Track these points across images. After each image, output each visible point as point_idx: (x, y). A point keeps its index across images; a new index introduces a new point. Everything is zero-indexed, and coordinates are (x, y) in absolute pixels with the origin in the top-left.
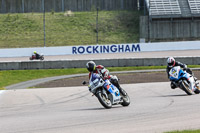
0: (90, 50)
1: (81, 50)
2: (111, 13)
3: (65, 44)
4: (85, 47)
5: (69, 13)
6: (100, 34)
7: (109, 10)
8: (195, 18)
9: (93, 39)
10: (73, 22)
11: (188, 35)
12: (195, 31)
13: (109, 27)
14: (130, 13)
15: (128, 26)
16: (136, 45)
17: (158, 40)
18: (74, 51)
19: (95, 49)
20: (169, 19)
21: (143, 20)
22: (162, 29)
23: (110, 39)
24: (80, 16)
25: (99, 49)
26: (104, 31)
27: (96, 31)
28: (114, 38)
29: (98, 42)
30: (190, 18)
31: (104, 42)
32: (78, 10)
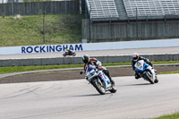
0: (37, 49)
1: (30, 50)
2: (56, 16)
3: (15, 45)
4: (33, 47)
5: (19, 16)
6: (47, 35)
7: (54, 13)
8: (131, 21)
9: (40, 40)
10: (22, 25)
11: (125, 36)
12: (131, 32)
13: (55, 29)
14: (73, 16)
15: (71, 28)
16: (79, 45)
17: (98, 41)
18: (23, 51)
19: (42, 49)
20: (108, 22)
21: (85, 22)
22: (102, 30)
23: (55, 40)
24: (28, 19)
25: (45, 49)
26: (50, 33)
27: (42, 33)
28: (59, 38)
29: (44, 42)
30: (126, 21)
31: (50, 42)
32: (27, 14)
